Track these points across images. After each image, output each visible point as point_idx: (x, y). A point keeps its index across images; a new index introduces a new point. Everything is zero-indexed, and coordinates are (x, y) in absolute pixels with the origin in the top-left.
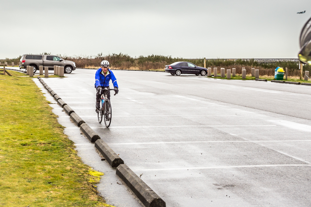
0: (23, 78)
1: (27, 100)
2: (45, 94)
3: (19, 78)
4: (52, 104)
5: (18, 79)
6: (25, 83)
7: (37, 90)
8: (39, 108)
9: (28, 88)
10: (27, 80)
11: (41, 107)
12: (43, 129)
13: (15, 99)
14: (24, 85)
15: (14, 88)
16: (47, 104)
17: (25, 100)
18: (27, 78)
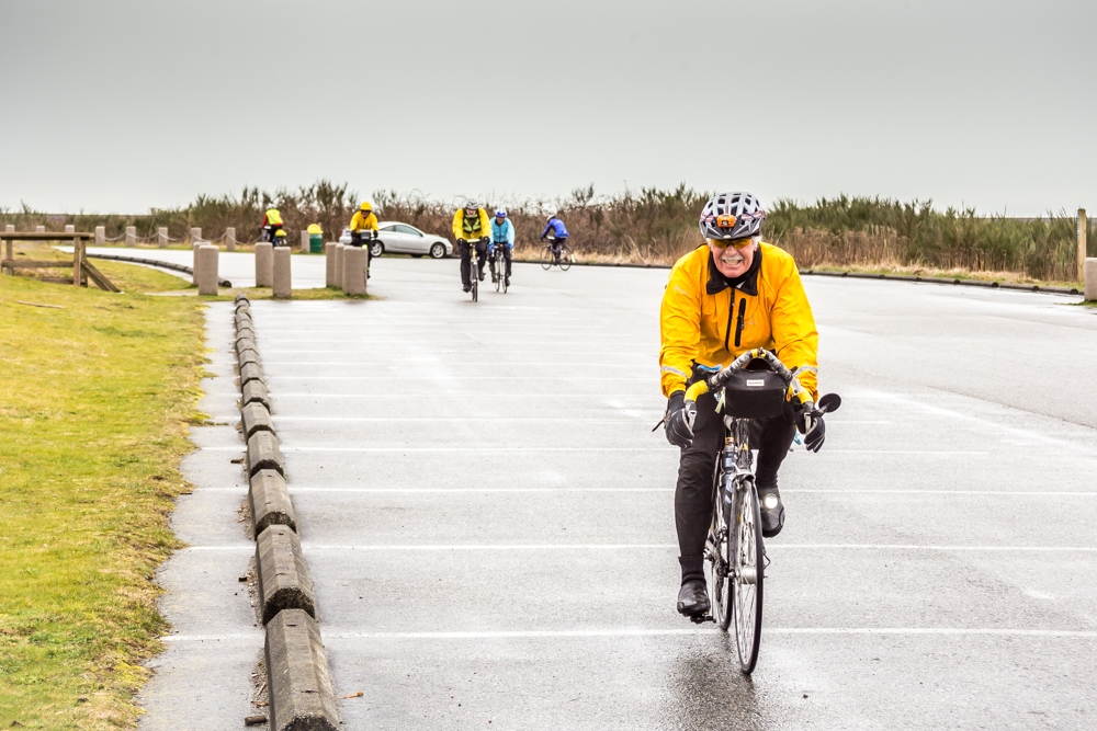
0: (163, 299)
1: (95, 407)
2: (212, 376)
3: (144, 299)
4: (212, 424)
5: (134, 303)
6: (151, 326)
7: (182, 359)
8: (122, 448)
9: (147, 349)
10: (178, 308)
11: (133, 442)
12: (57, 553)
13: (31, 402)
14: (138, 334)
15: (72, 348)
16: (185, 425)
17: (81, 407)
18: (184, 299)
